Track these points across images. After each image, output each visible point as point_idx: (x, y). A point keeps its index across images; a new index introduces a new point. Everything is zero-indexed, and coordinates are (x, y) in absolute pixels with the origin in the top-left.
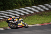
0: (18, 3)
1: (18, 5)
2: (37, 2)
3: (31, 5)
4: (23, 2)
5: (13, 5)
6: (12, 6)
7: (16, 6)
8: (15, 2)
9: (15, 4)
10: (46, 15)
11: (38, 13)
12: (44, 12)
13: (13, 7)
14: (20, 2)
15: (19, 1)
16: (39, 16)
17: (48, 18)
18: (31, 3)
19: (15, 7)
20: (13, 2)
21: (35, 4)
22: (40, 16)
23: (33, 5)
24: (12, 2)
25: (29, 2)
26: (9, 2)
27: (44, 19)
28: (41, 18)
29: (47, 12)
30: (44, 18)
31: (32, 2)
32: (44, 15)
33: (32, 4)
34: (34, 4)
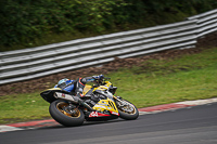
0: (45, 21)
1: (42, 29)
2: (124, 14)
3: (101, 29)
4: (67, 16)
5: (21, 28)
6: (19, 34)
7: (34, 33)
8: (31, 15)
9: (33, 24)
10: (164, 69)
11: (128, 63)
12: (155, 58)
13: (24, 38)
14: (54, 18)
15: (50, 13)
16: (136, 76)
17: (174, 81)
18: (100, 19)
19: (32, 39)
20: (24, 16)
21: (117, 24)
22: (140, 76)
23: (109, 30)
24: (19, 16)
25: (92, 17)
26: (5, 16)
27: (156, 86)
28: (141, 84)
29: (168, 56)
30: (156, 83)
31: (105, 16)
32: (155, 69)
33: (105, 24)
34: (114, 26)
